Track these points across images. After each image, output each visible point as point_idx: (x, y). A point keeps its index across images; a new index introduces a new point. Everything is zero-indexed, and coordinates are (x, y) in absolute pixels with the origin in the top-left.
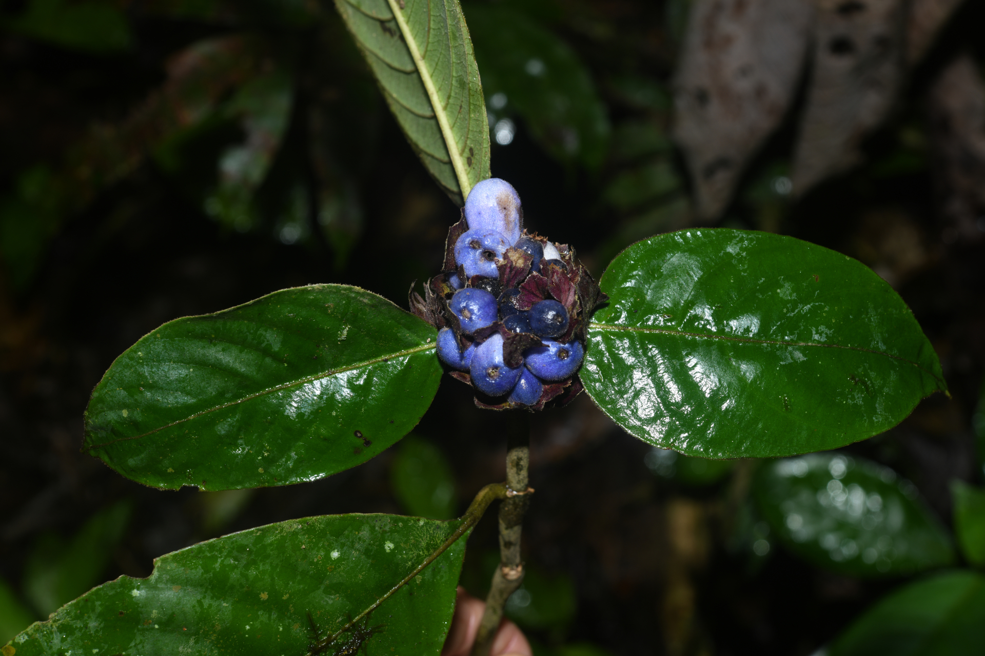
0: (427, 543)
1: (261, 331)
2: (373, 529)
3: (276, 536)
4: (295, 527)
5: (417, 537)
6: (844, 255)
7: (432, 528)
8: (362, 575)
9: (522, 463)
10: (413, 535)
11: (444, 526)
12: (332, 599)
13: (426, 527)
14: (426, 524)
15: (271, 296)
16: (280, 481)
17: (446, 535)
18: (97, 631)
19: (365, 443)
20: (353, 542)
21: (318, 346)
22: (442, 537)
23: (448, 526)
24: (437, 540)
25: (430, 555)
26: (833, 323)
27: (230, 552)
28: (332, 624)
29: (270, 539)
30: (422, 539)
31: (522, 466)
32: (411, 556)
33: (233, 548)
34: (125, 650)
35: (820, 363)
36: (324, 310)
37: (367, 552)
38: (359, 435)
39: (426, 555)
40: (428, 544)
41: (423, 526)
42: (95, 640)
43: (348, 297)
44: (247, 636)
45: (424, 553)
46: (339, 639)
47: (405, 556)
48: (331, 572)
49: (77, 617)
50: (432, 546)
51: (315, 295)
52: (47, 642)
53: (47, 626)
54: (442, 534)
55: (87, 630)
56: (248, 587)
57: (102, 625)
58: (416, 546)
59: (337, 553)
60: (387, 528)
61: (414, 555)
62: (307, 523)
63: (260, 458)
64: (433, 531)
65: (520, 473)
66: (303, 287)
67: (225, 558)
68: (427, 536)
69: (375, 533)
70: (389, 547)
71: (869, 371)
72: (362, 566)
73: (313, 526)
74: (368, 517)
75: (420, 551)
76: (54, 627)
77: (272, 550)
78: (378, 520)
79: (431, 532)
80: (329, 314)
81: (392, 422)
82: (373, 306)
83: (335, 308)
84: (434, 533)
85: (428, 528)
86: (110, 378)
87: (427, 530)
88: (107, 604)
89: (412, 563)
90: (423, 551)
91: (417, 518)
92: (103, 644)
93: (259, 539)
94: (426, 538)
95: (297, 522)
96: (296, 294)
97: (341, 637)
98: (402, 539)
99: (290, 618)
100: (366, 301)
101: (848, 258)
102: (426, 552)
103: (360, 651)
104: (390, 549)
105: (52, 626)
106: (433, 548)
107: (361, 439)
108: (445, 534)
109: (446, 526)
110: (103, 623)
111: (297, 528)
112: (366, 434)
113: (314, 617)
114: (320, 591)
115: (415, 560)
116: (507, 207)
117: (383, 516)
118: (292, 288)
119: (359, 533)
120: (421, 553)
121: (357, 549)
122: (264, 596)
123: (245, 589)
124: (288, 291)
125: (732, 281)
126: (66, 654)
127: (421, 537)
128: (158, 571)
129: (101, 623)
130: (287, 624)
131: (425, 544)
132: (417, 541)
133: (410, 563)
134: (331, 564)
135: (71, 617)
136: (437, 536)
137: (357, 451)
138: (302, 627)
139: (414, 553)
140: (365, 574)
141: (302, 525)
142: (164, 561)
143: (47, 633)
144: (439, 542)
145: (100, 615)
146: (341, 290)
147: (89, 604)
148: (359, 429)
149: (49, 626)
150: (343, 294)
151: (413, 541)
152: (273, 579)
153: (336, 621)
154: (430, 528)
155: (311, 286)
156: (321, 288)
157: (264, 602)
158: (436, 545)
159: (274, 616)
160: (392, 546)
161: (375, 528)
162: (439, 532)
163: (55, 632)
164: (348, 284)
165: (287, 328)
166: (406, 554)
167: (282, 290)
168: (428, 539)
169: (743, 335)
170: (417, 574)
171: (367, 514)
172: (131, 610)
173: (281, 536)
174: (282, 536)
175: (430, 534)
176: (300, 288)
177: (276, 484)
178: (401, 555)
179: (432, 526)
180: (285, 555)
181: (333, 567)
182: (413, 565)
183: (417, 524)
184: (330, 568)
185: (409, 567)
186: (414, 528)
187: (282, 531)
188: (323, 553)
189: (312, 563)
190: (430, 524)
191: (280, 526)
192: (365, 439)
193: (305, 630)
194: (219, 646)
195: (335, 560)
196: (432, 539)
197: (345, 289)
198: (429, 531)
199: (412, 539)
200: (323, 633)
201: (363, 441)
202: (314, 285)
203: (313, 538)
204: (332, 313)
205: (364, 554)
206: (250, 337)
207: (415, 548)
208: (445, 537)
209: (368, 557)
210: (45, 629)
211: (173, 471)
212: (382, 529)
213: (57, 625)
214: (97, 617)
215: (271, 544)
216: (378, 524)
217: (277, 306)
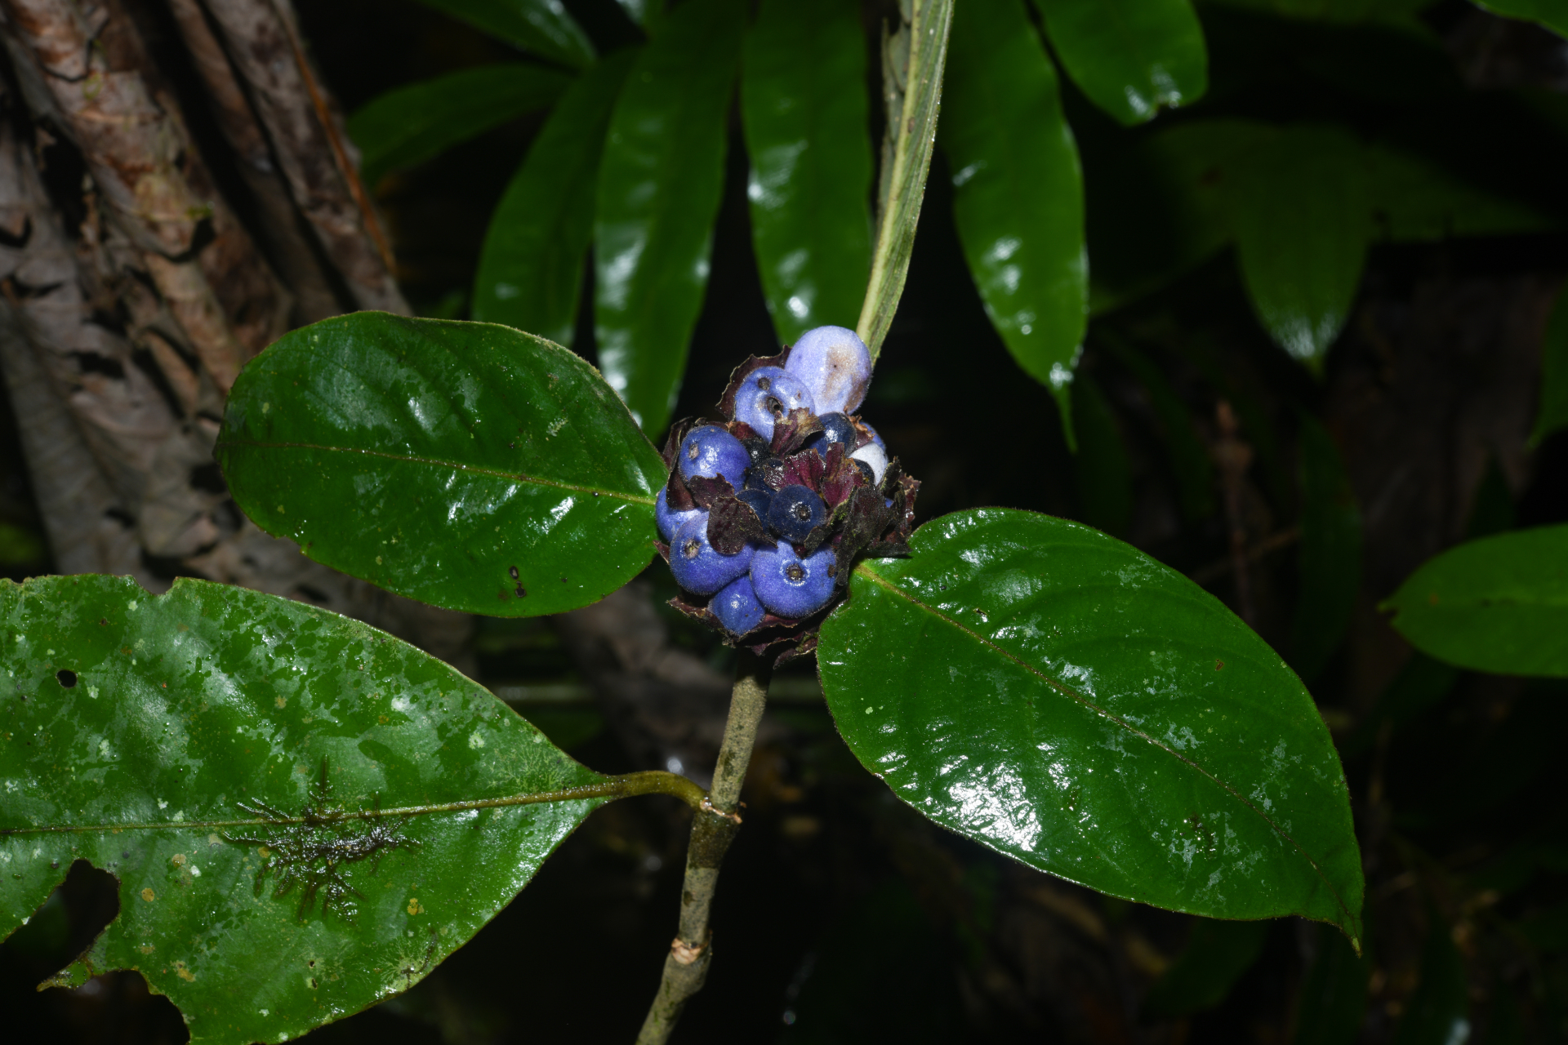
0: (533, 772)
1: (461, 374)
2: (466, 703)
3: (334, 633)
4: (365, 635)
5: (522, 755)
6: (1280, 659)
7: (550, 757)
8: (421, 756)
9: (733, 762)
10: (518, 748)
11: (570, 766)
12: (365, 762)
13: (542, 750)
14: (543, 745)
15: (487, 328)
16: (395, 586)
17: (568, 781)
18: (66, 629)
19: (518, 590)
20: (430, 703)
21: (521, 431)
22: (559, 780)
23: (575, 769)
24: (550, 778)
25: (529, 792)
26: (1207, 734)
27: (268, 619)
28: (350, 796)
29: (324, 632)
30: (528, 763)
31: (732, 767)
32: (500, 775)
33: (274, 616)
34: (83, 670)
35: (1156, 772)
36: (545, 381)
37: (442, 730)
38: (515, 574)
39: (523, 788)
40: (533, 776)
41: (537, 745)
42: (58, 639)
43: (580, 380)
44: (233, 741)
45: (522, 783)
46: (350, 824)
47: (492, 769)
48: (382, 725)
49: (54, 599)
50: (539, 781)
51: (541, 353)
52: (4, 610)
53: (16, 590)
54: (562, 775)
55: (56, 622)
56: (266, 678)
57: (75, 626)
58: (515, 764)
59: (402, 704)
60: (486, 715)
61: (507, 777)
62: (382, 640)
63: (385, 542)
64: (550, 762)
65: (726, 778)
66: (530, 335)
67: (259, 624)
68: (537, 763)
69: (466, 711)
70: (475, 741)
71: (1226, 825)
72: (427, 744)
73: (388, 648)
74: (466, 682)
75: (518, 778)
76: (23, 595)
77: (320, 648)
78: (478, 696)
79: (547, 762)
80: (547, 390)
81: (565, 581)
82: (606, 407)
83: (558, 385)
84: (550, 766)
85: (544, 752)
86: (270, 354)
87: (541, 755)
88: (95, 600)
89: (498, 785)
90: (522, 779)
91: (535, 728)
92: (63, 649)
93: (312, 624)
94: (536, 765)
95: (369, 631)
96: (518, 340)
97: (354, 823)
98: (499, 744)
99: (299, 752)
100: (601, 395)
101: (1284, 666)
102: (525, 785)
103: (369, 859)
104: (476, 746)
105: (21, 592)
106: (539, 785)
107: (515, 581)
108: (565, 779)
109: (571, 768)
110: (79, 622)
111: (366, 639)
112: (525, 578)
113: (330, 771)
114: (356, 742)
115: (504, 784)
116: (839, 367)
117: (488, 695)
118: (516, 330)
119: (443, 696)
120: (518, 781)
121: (432, 717)
122: (281, 703)
123: (262, 678)
124: (509, 331)
125: (1096, 610)
126: (17, 636)
127: (528, 758)
128: (173, 594)
129: (77, 621)
130: (291, 759)
131: (529, 773)
132: (520, 760)
133: (494, 782)
134: (387, 715)
135: (48, 595)
136: (553, 773)
137: (503, 596)
138: (309, 774)
139: (507, 774)
140: (426, 757)
141: (374, 639)
142: (186, 585)
143: (12, 599)
144: (551, 783)
145: (80, 610)
146: (574, 363)
147: (76, 589)
148: (518, 566)
149: (19, 591)
150: (576, 370)
151: (513, 756)
152: (302, 687)
153: (356, 795)
154: (547, 755)
155: (540, 338)
156: (550, 347)
157: (277, 711)
158: (545, 785)
159: (279, 738)
160: (481, 743)
161: (469, 704)
162: (557, 770)
163: (21, 604)
164: (587, 359)
165: (493, 387)
166: (495, 767)
167: (503, 326)
168: (537, 768)
169: (1067, 683)
170: (498, 806)
171: (465, 677)
172: (116, 624)
173: (341, 637)
174: (343, 638)
175: (543, 762)
176: (526, 333)
177: (386, 587)
178: (488, 763)
179: (551, 755)
180: (334, 664)
181: (387, 720)
182: (498, 789)
183: (530, 736)
184: (382, 718)
185: (491, 788)
186: (524, 740)
187: (346, 629)
188: (383, 693)
189: (362, 697)
190: (549, 750)
191: (346, 623)
192: (520, 585)
193: (311, 782)
194: (194, 733)
195: (393, 712)
196: (543, 773)
197: (580, 365)
198: (543, 758)
199: (513, 753)
200: (334, 803)
201: (516, 586)
202: (544, 339)
203: (380, 665)
204: (553, 391)
205: (438, 729)
206: (444, 375)
207: (513, 769)
208: (563, 782)
209: (441, 737)
210: (12, 592)
211: (283, 512)
212: (477, 712)
213: (27, 596)
214: (76, 612)
215: (324, 640)
216: (477, 701)
217: (491, 346)
